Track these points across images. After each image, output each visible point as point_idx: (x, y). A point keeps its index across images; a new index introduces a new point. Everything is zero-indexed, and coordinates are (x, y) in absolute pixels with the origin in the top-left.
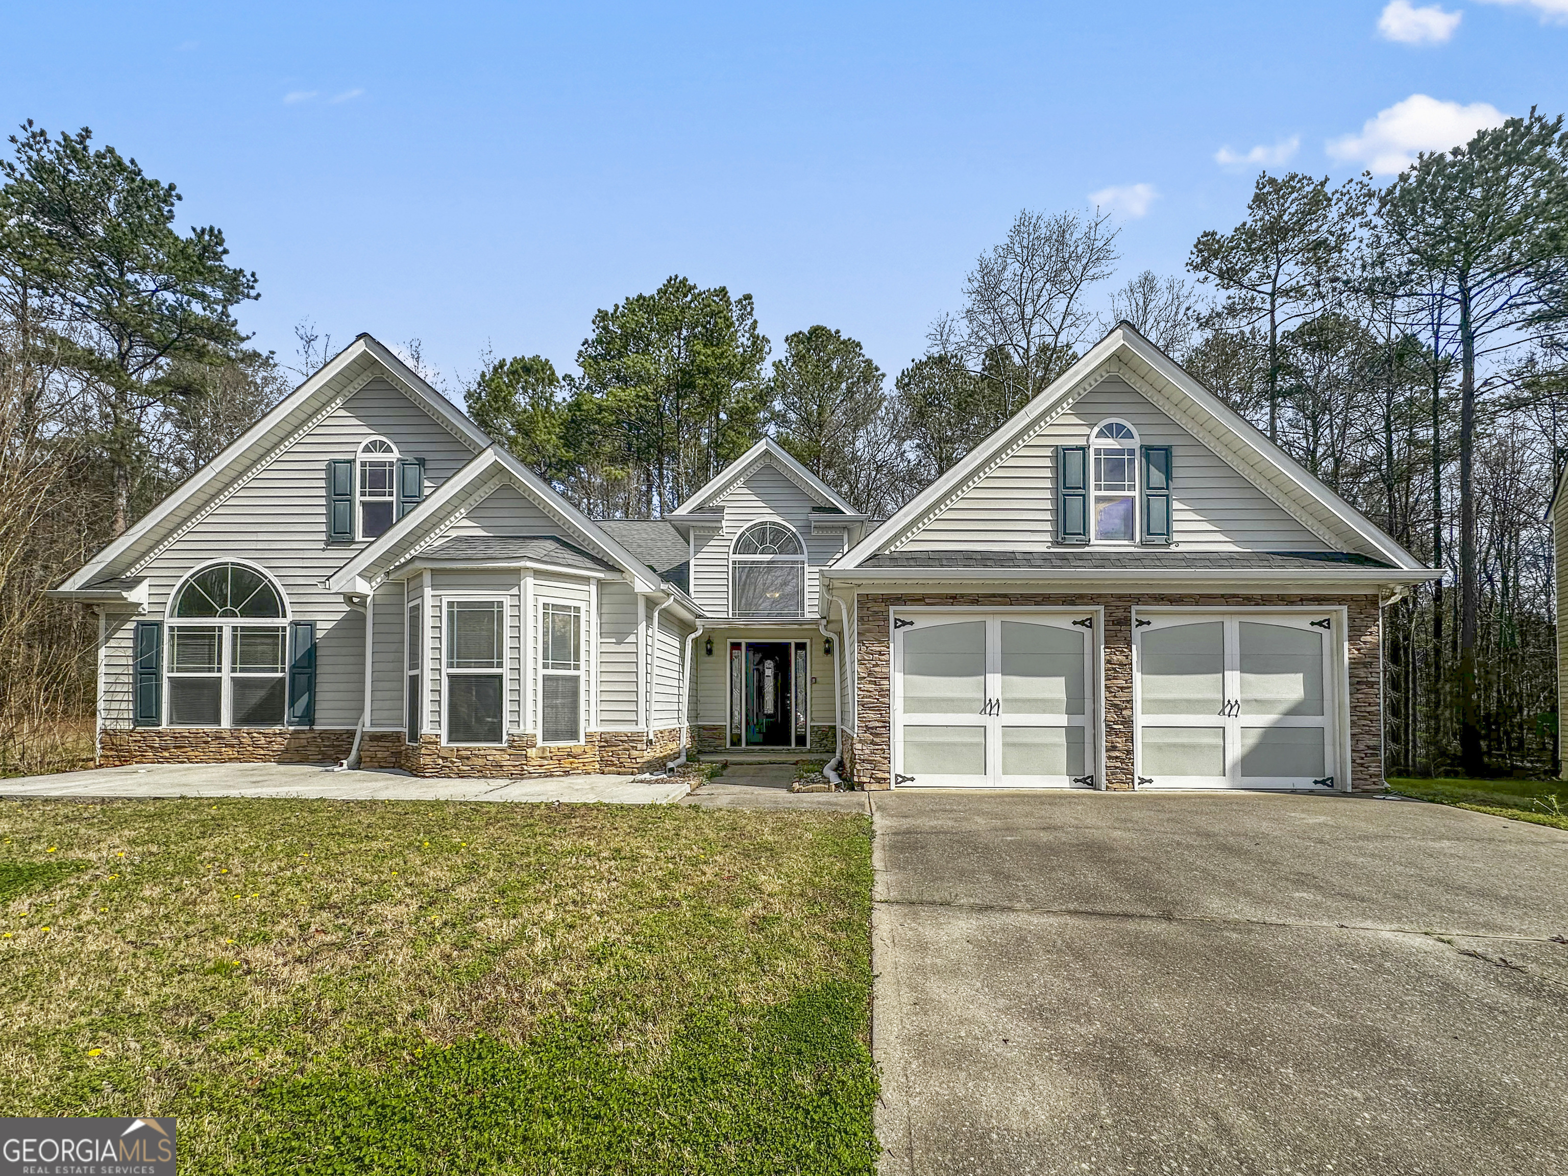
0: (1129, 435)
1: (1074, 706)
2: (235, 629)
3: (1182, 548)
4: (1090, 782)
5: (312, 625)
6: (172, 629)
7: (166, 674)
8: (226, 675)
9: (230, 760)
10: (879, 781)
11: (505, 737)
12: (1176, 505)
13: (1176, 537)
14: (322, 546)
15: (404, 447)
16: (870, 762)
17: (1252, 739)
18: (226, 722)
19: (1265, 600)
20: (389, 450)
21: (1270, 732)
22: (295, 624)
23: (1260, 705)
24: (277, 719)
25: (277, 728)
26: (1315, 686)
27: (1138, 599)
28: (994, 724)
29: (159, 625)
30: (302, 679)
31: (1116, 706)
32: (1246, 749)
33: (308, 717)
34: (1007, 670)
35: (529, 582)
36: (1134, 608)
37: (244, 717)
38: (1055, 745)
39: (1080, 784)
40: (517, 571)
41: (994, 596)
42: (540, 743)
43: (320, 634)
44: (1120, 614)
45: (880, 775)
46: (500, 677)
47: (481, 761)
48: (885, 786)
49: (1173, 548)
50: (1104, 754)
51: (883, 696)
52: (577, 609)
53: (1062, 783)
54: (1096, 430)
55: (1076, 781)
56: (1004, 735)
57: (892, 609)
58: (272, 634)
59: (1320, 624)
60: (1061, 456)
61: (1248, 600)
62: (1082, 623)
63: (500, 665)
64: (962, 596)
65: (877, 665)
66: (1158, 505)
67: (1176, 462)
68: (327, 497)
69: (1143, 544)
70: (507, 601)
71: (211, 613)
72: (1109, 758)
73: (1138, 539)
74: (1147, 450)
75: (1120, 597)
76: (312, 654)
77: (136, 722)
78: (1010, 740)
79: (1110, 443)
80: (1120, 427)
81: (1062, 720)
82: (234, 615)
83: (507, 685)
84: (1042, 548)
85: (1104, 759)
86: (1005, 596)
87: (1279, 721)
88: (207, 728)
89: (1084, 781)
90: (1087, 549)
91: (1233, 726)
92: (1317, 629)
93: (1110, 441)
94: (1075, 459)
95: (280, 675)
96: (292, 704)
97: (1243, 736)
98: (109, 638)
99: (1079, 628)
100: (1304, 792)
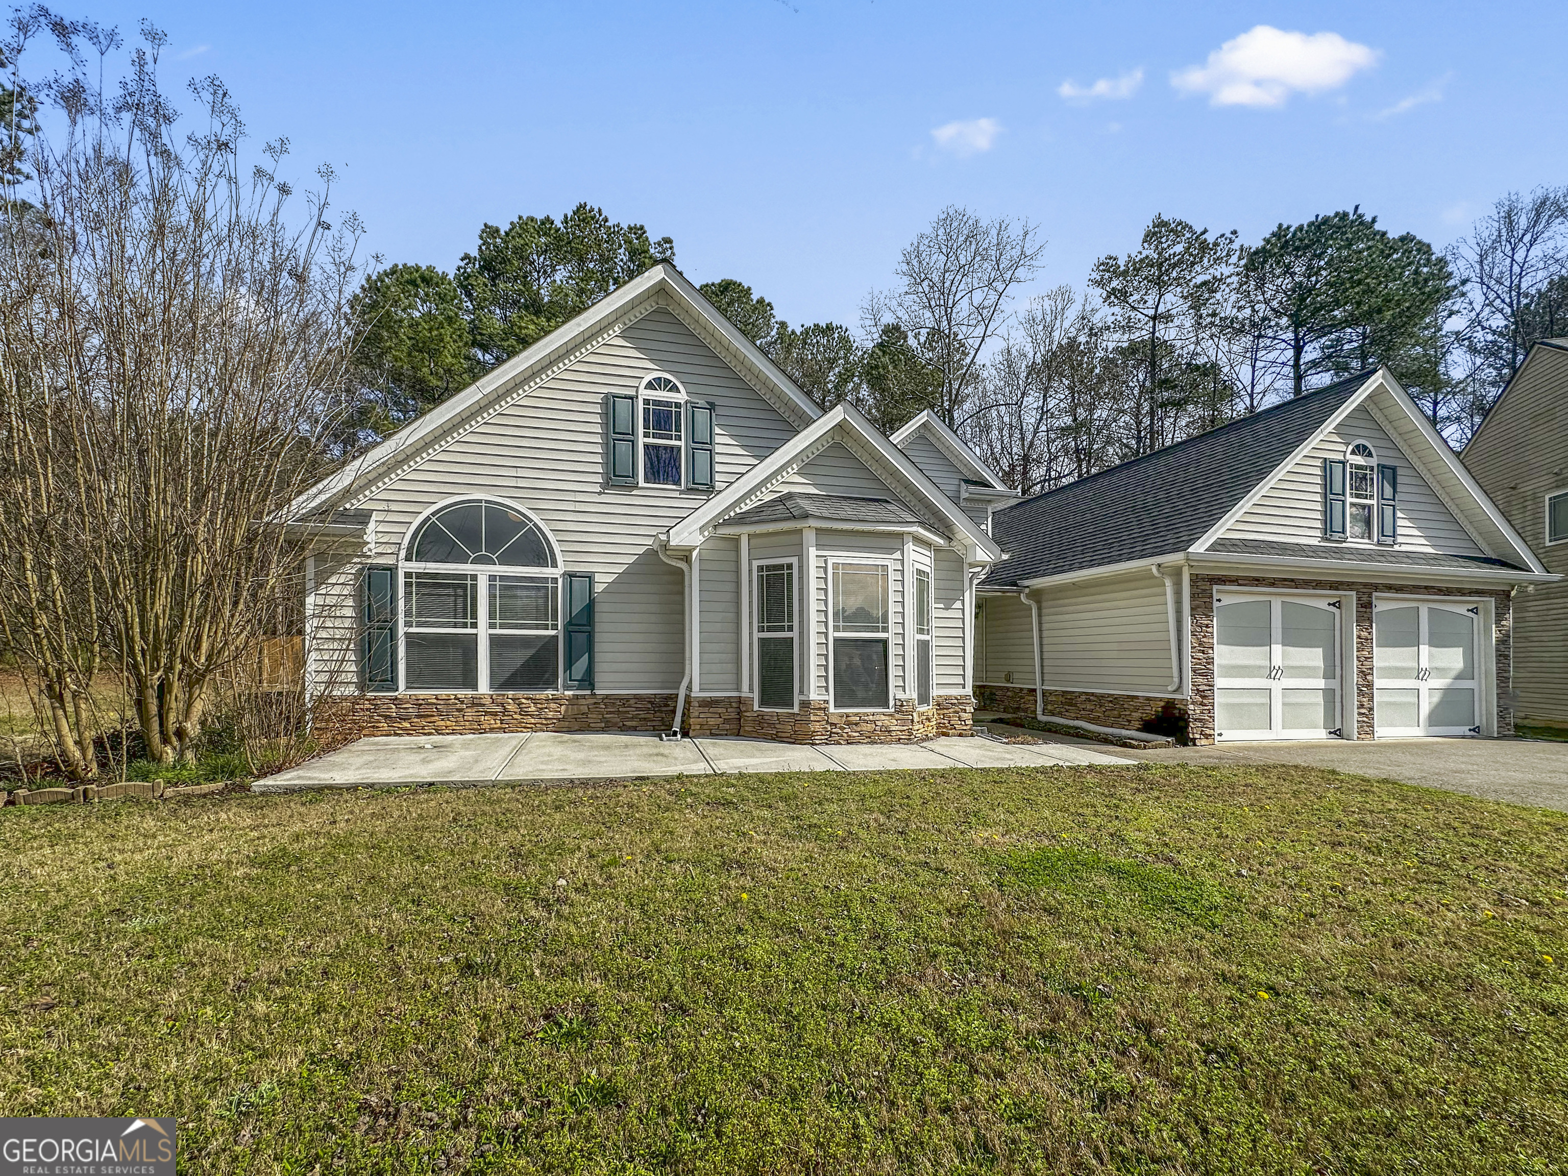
0: (1370, 455)
1: (1329, 674)
2: (492, 578)
3: (1404, 548)
4: (1338, 733)
5: (590, 577)
6: (408, 575)
7: (401, 630)
8: (483, 632)
9: (492, 730)
10: (1207, 736)
11: (892, 702)
12: (1399, 514)
13: (1400, 539)
14: (598, 489)
15: (693, 389)
16: (1200, 720)
17: (1436, 698)
18: (484, 686)
19: (1448, 592)
20: (675, 389)
21: (1447, 692)
22: (570, 576)
23: (1441, 672)
24: (551, 683)
25: (550, 693)
26: (1469, 658)
27: (1376, 587)
28: (1277, 686)
29: (392, 570)
30: (580, 638)
31: (1362, 672)
32: (1431, 706)
33: (588, 681)
34: (1287, 642)
35: (910, 546)
36: (1375, 594)
37: (501, 682)
38: (1315, 704)
39: (1333, 736)
40: (901, 535)
41: (1285, 580)
42: (916, 707)
43: (599, 588)
44: (1365, 598)
45: (1208, 732)
46: (886, 642)
47: (870, 727)
48: (1211, 741)
49: (1396, 548)
50: (1356, 711)
51: (1208, 663)
52: (928, 575)
53: (1320, 735)
54: (1350, 448)
55: (1330, 733)
56: (1284, 696)
57: (1215, 587)
58: (540, 586)
59: (1472, 611)
60: (1327, 466)
61: (1440, 591)
62: (1334, 604)
63: (887, 630)
64: (1264, 579)
65: (1204, 637)
66: (1388, 511)
67: (1400, 479)
68: (605, 435)
69: (1379, 543)
70: (891, 566)
71: (463, 559)
72: (1359, 714)
73: (1376, 540)
74: (1382, 468)
75: (1365, 585)
76: (590, 608)
77: (361, 686)
78: (1287, 700)
79: (1359, 460)
80: (1365, 448)
81: (1321, 683)
82: (486, 560)
83: (893, 650)
84: (1314, 542)
85: (1356, 716)
86: (1292, 580)
87: (1451, 684)
88: (461, 693)
89: (1334, 733)
90: (1344, 545)
91: (1424, 688)
92: (1469, 614)
93: (1359, 458)
94: (1337, 471)
95: (553, 633)
96: (569, 665)
97: (1430, 696)
98: (317, 587)
99: (1332, 609)
100: (1463, 737)
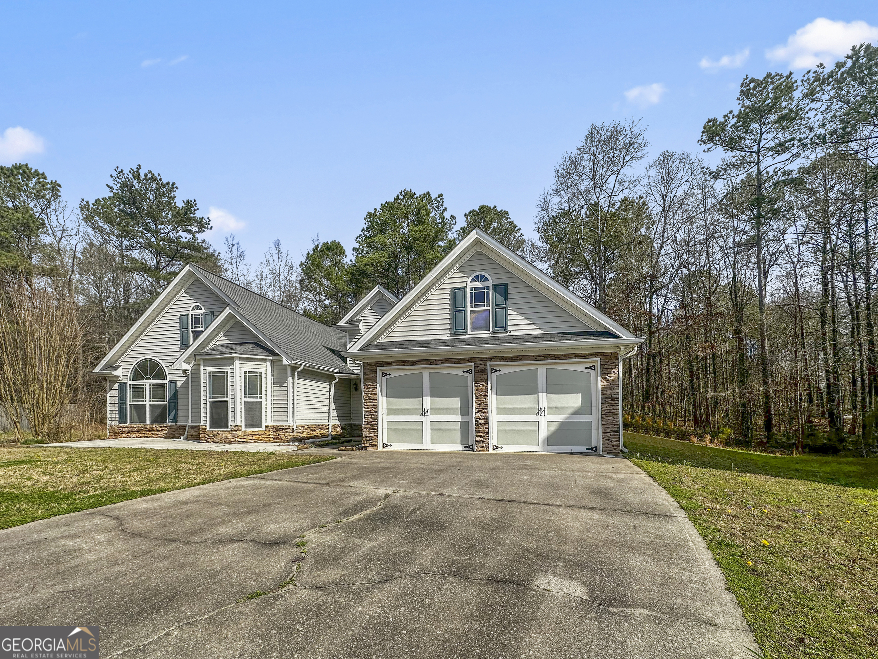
0: (487, 280)
1: (464, 410)
2: (150, 384)
3: (512, 333)
4: (470, 447)
5: (176, 382)
6: (130, 385)
7: (128, 403)
8: (148, 403)
9: (150, 437)
10: (373, 446)
11: (229, 427)
12: (510, 312)
13: (510, 328)
16: (369, 437)
17: (554, 427)
18: (148, 422)
19: (556, 357)
20: (201, 309)
21: (564, 424)
22: (170, 382)
23: (557, 410)
24: (165, 421)
25: (165, 424)
26: (586, 400)
27: (491, 359)
28: (427, 420)
29: (125, 384)
30: (173, 404)
31: (480, 411)
32: (550, 432)
33: (175, 420)
34: (432, 395)
35: (237, 363)
36: (489, 364)
37: (154, 420)
38: (455, 430)
39: (467, 449)
40: (233, 358)
41: (423, 360)
42: (243, 429)
43: (178, 386)
44: (482, 367)
45: (373, 443)
46: (227, 402)
47: (220, 436)
48: (376, 448)
49: (509, 334)
50: (475, 434)
51: (375, 408)
52: (260, 373)
53: (458, 448)
54: (471, 278)
55: (465, 447)
56: (431, 425)
57: (378, 368)
58: (162, 387)
59: (590, 368)
60: (454, 292)
61: (547, 357)
62: (467, 371)
63: (227, 397)
64: (409, 361)
65: (372, 394)
66: (501, 312)
67: (510, 291)
68: (180, 330)
69: (494, 332)
70: (230, 371)
71: (142, 378)
72: (477, 436)
73: (491, 330)
74: (495, 286)
75: (482, 359)
76: (176, 393)
77: (119, 422)
78: (434, 428)
79: (478, 285)
80: (482, 276)
81: (458, 418)
82: (149, 379)
83: (230, 405)
84: (445, 337)
85: (475, 437)
86: (428, 360)
87: (568, 418)
88: (142, 424)
89: (469, 447)
90: (467, 336)
91: (543, 420)
92: (588, 370)
93: (478, 283)
94: (460, 293)
95: (165, 403)
96: (169, 415)
97: (548, 426)
98: (111, 390)
99: (466, 374)
100: (581, 454)
